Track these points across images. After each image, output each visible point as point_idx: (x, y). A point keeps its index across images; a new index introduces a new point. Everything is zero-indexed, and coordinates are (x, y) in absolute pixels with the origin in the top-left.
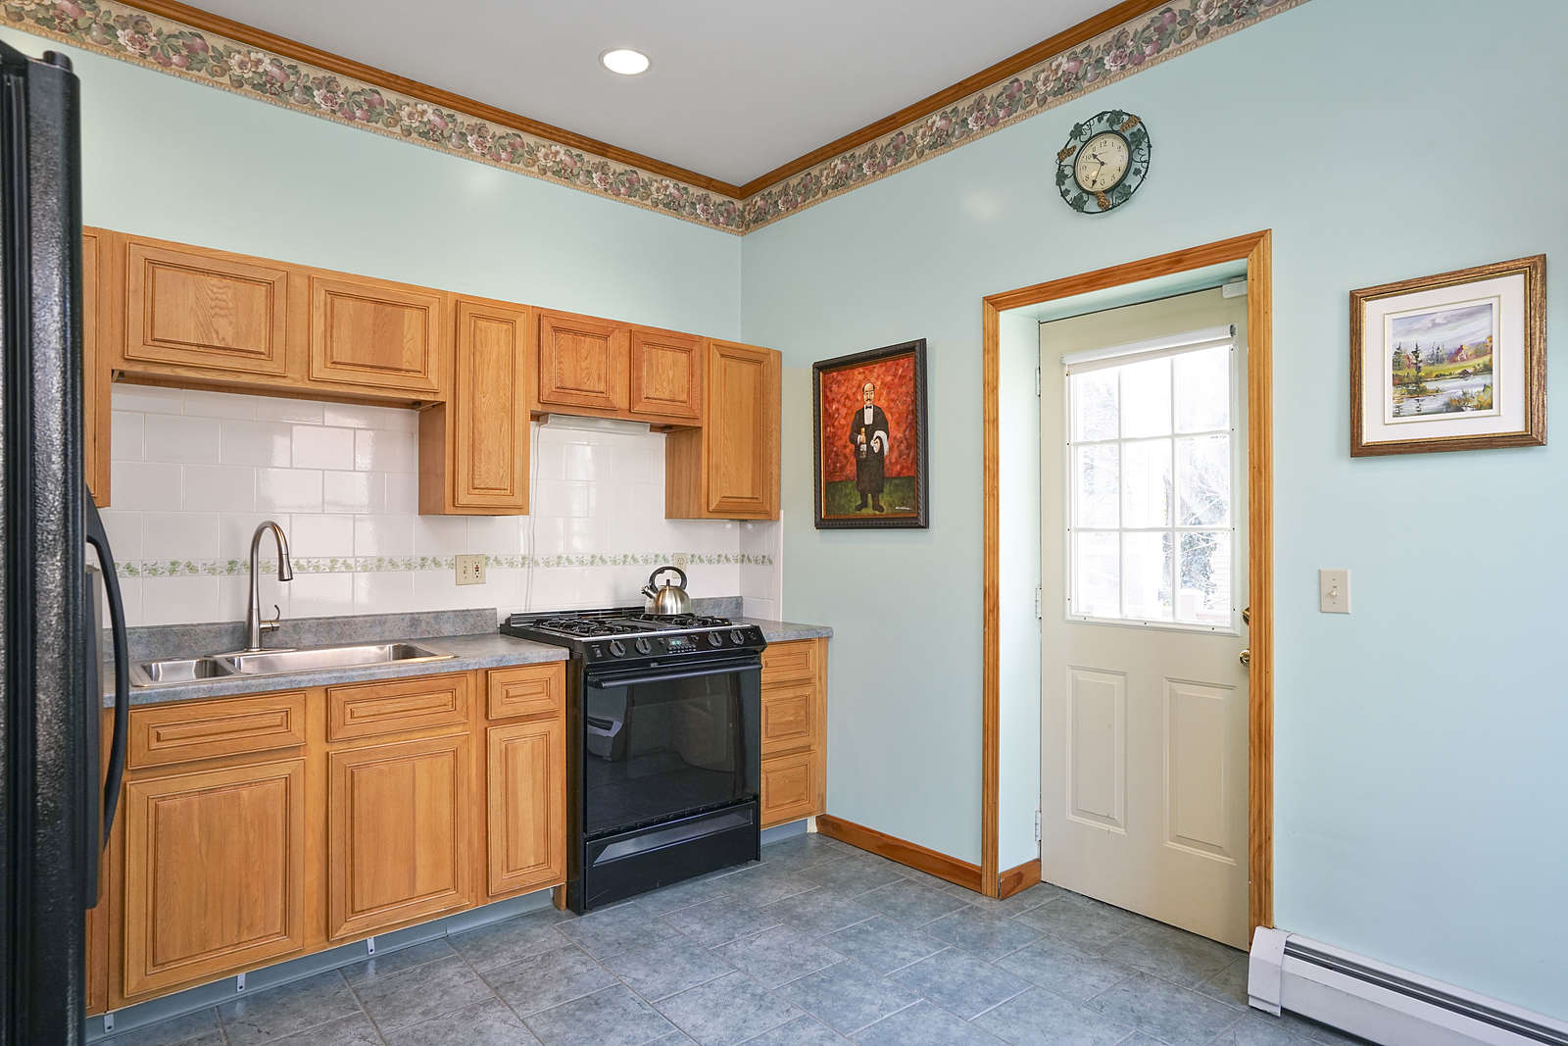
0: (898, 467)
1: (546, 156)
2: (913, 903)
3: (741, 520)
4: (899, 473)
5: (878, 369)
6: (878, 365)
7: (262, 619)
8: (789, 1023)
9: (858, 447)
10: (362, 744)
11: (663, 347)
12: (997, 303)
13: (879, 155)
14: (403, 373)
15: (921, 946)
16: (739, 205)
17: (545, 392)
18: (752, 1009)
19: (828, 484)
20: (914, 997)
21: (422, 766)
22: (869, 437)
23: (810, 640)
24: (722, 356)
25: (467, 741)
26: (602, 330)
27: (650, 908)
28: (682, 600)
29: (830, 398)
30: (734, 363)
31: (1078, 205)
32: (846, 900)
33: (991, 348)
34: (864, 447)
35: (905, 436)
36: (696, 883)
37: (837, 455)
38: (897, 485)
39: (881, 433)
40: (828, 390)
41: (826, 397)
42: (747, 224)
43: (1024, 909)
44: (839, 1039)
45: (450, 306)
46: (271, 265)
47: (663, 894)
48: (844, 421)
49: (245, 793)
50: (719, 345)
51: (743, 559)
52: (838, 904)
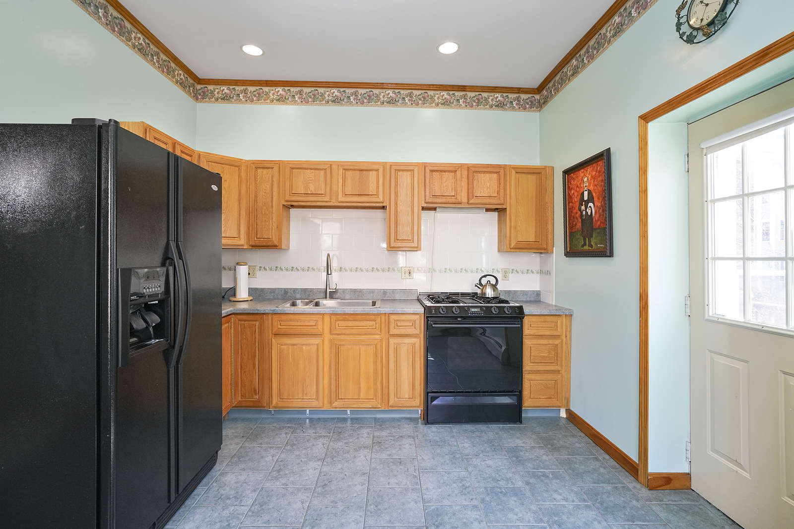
0: (599, 223)
1: (438, 98)
2: (589, 472)
3: (540, 253)
4: (599, 226)
5: (589, 169)
6: (589, 167)
7: (330, 288)
8: (467, 505)
9: (582, 213)
10: (342, 337)
11: (484, 172)
12: (647, 118)
13: (591, 50)
14: (370, 196)
15: (571, 496)
16: (537, 97)
17: (427, 198)
18: (456, 491)
19: (570, 233)
20: (541, 521)
21: (363, 348)
22: (586, 207)
23: (559, 315)
24: (517, 173)
25: (381, 340)
26: (453, 169)
27: (454, 431)
28: (494, 291)
29: (571, 187)
30: (524, 176)
31: (690, 40)
32: (550, 457)
33: (643, 147)
34: (584, 212)
35: (602, 204)
36: (485, 425)
37: (574, 218)
38: (598, 233)
39: (591, 204)
40: (569, 184)
41: (569, 187)
42: (541, 105)
43: (662, 501)
44: (484, 524)
45: (388, 167)
46: (325, 163)
47: (466, 426)
48: (576, 199)
49: (304, 347)
50: (514, 168)
51: (541, 272)
52: (544, 457)
